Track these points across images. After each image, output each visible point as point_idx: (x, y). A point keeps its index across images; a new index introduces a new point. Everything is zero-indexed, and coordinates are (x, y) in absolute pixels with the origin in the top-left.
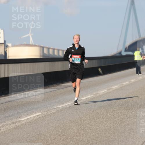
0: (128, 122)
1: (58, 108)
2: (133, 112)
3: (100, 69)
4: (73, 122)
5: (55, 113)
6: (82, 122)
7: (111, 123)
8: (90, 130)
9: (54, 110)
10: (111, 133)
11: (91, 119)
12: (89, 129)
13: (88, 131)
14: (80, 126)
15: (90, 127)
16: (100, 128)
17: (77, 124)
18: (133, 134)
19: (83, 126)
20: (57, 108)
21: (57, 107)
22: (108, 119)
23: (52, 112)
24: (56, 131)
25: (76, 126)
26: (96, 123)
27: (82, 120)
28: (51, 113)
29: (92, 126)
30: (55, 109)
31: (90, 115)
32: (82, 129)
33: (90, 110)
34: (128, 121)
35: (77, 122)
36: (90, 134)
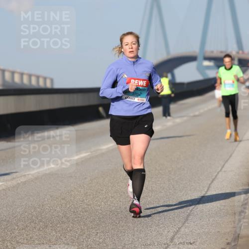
0: (149, 199)
1: (30, 176)
2: (158, 181)
3: (101, 109)
4: (57, 198)
5: (24, 183)
6: (72, 198)
7: (121, 200)
8: (86, 211)
9: (23, 177)
10: (121, 218)
11: (87, 193)
12: (84, 211)
13: (81, 213)
14: (68, 206)
15: (86, 206)
16: (102, 209)
17: (63, 201)
18: (158, 218)
19: (73, 206)
20: (28, 175)
21: (28, 173)
22: (115, 194)
23: (19, 182)
24: (26, 214)
25: (62, 205)
26: (96, 200)
27: (71, 195)
28: (18, 184)
29: (89, 205)
30: (25, 175)
31: (84, 187)
32: (72, 210)
33: (85, 178)
34: (150, 197)
35: (63, 199)
36: (86, 219)
